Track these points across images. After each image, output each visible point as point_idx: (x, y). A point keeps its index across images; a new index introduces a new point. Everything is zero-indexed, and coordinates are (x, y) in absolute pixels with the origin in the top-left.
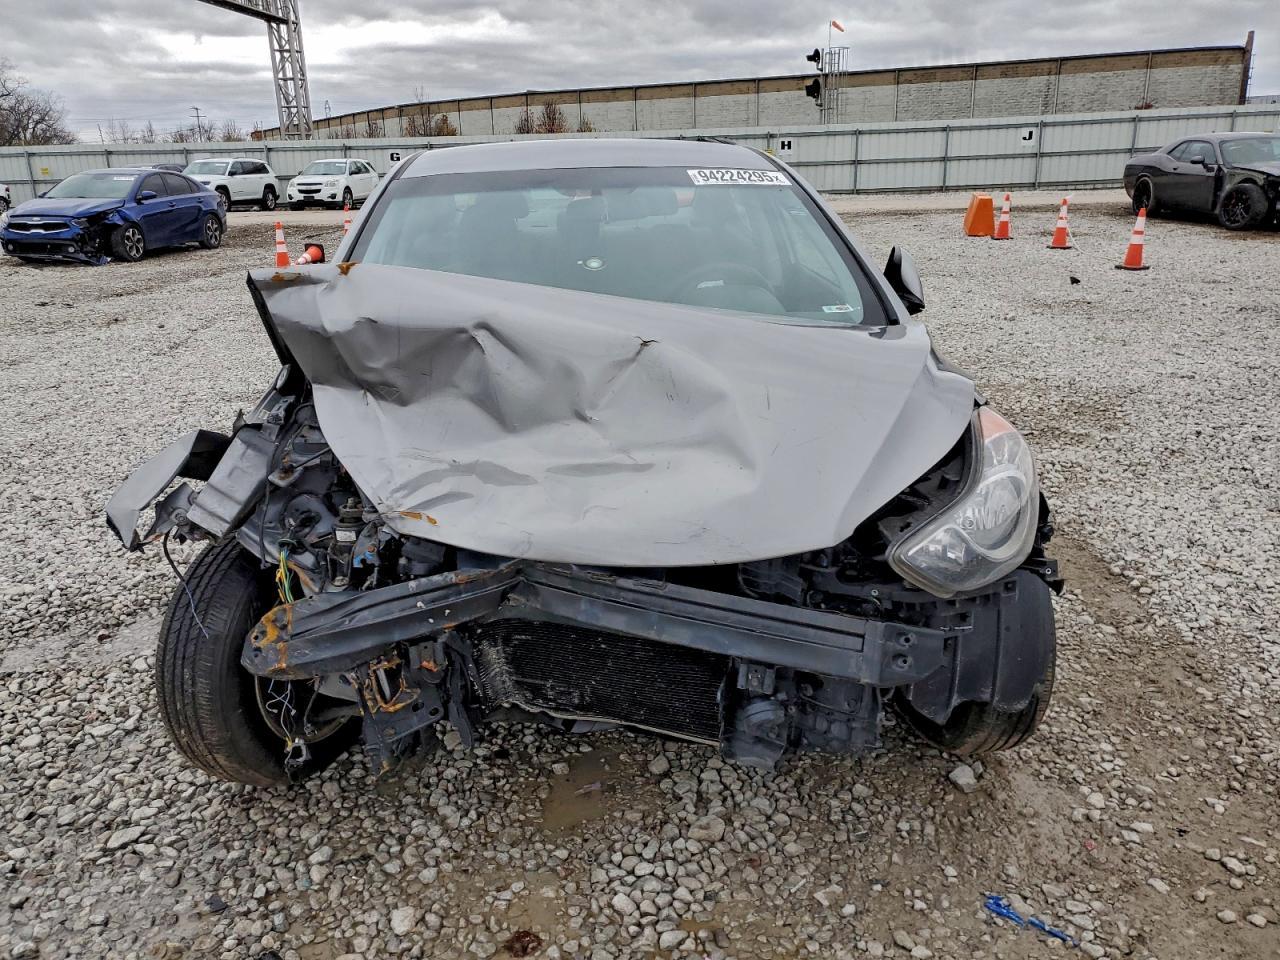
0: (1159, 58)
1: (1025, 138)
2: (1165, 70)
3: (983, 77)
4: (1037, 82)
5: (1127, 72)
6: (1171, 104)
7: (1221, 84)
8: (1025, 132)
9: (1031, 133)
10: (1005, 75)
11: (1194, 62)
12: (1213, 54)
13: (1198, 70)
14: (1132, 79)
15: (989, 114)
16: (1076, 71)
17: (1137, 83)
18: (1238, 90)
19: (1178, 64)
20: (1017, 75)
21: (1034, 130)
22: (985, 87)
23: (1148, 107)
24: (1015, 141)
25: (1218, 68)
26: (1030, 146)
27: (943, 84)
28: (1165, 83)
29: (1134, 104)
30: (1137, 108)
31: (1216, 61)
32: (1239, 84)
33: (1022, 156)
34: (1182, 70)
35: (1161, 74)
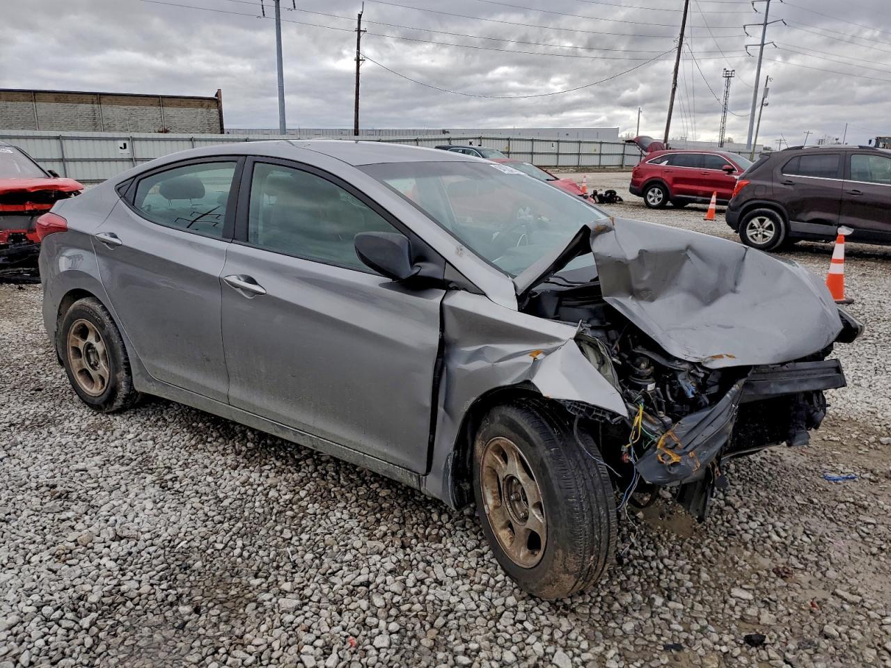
0: (166, 101)
1: (121, 148)
2: (171, 109)
3: (40, 100)
4: (85, 108)
5: (148, 107)
6: (181, 131)
7: (208, 120)
8: (121, 144)
9: (125, 145)
10: (57, 100)
11: (189, 105)
12: (200, 101)
13: (193, 110)
14: (153, 112)
15: (51, 128)
16: (111, 103)
17: (156, 116)
18: (218, 125)
19: (179, 105)
20: (67, 102)
21: (127, 142)
22: (44, 108)
23: (166, 131)
24: (114, 150)
25: (204, 110)
26: (126, 153)
27: (9, 103)
28: (174, 117)
29: (157, 129)
30: (159, 132)
31: (202, 106)
32: (218, 121)
33: (122, 160)
34: (182, 110)
35: (170, 111)
